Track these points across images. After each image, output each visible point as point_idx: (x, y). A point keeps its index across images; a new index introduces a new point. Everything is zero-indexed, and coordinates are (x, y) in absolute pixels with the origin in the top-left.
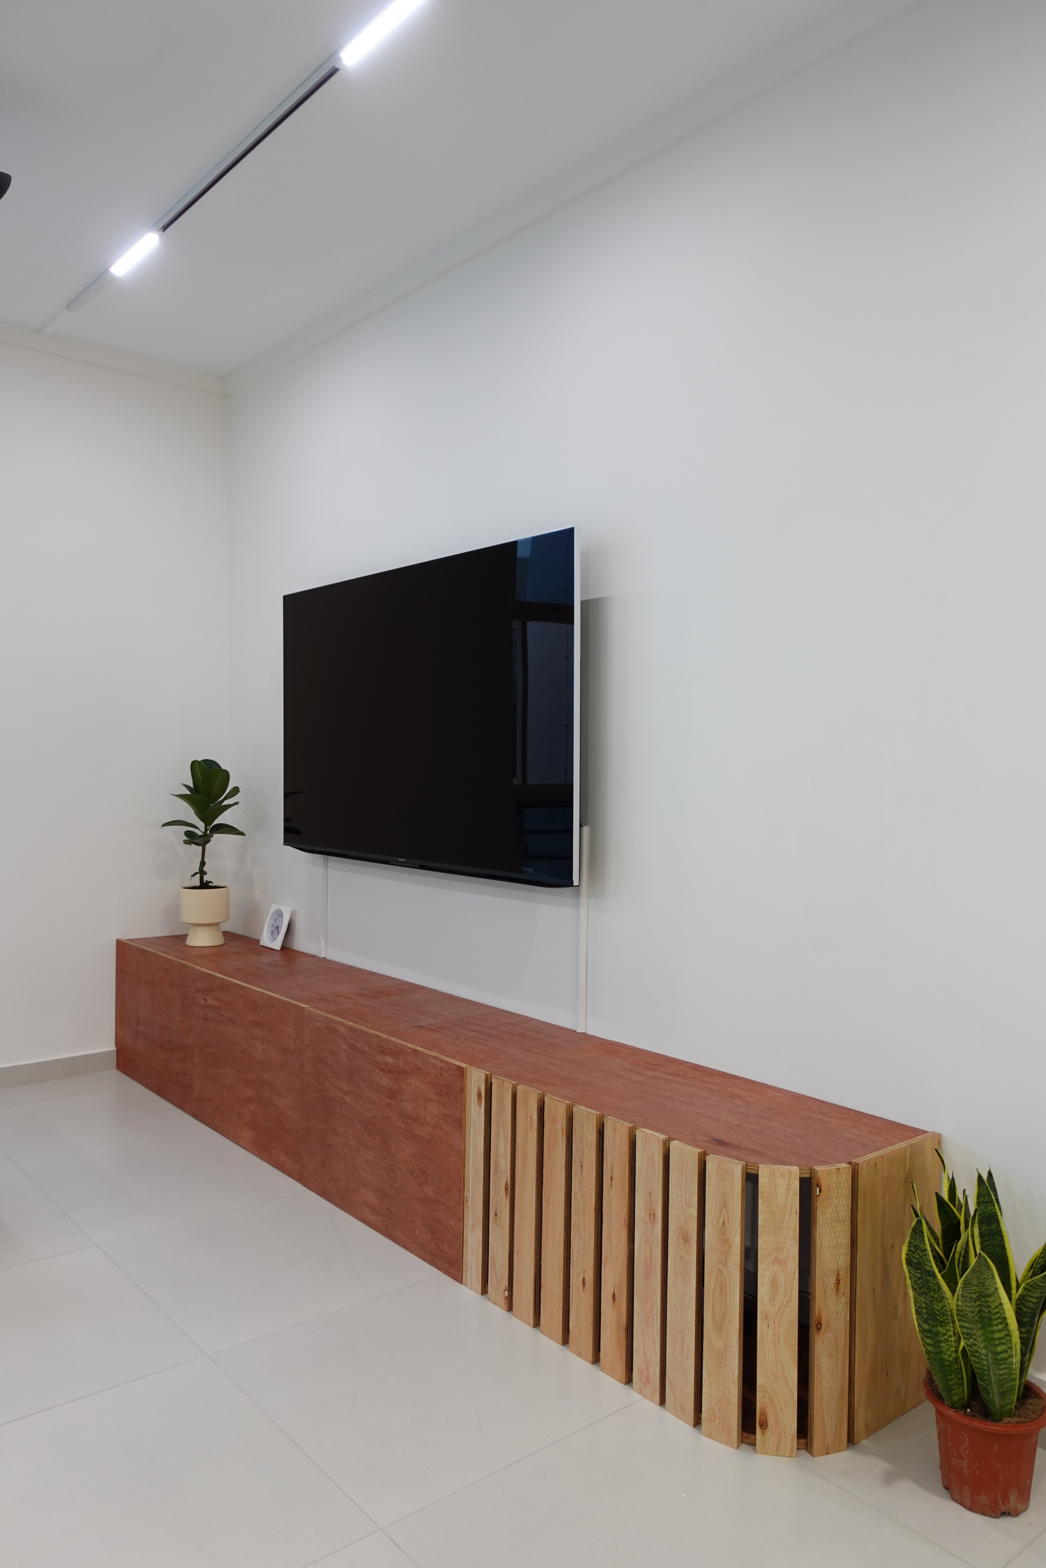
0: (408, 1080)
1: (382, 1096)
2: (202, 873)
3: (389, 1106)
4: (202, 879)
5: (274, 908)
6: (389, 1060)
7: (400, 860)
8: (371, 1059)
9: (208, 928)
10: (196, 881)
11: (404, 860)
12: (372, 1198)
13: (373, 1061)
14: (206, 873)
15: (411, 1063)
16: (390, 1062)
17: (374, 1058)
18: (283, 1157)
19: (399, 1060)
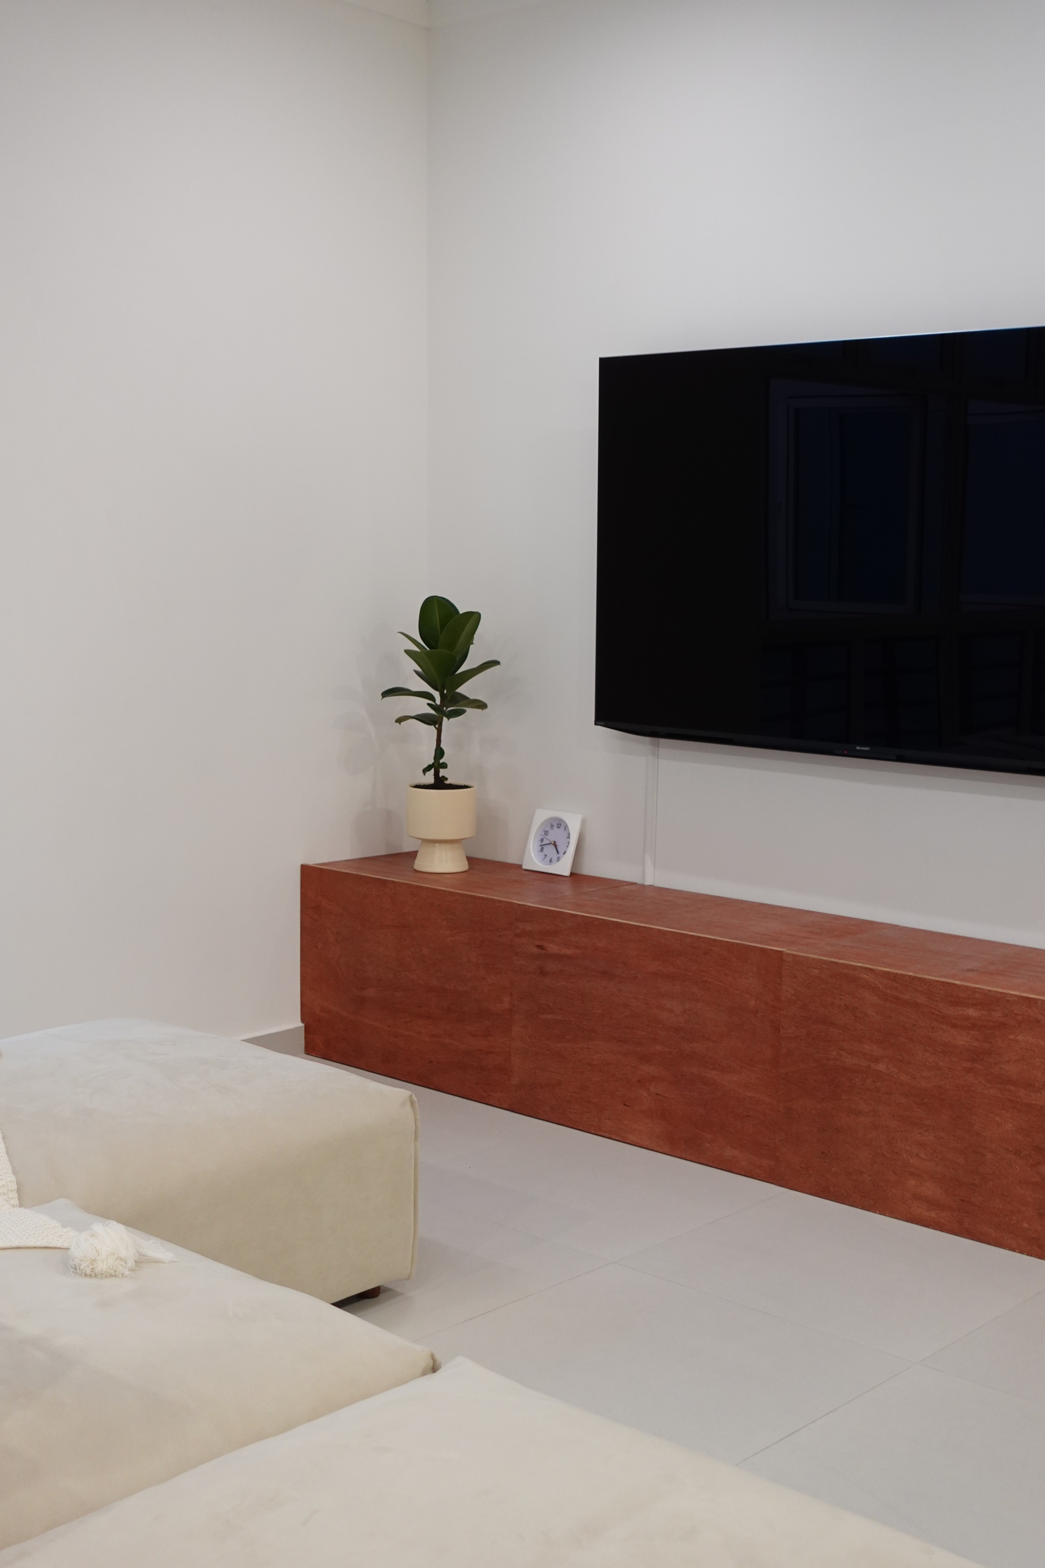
0: (1012, 1037)
1: (954, 1059)
2: (437, 765)
3: (969, 1070)
4: (436, 774)
5: (541, 816)
6: (971, 1012)
7: (858, 748)
8: (933, 1013)
9: (448, 846)
10: (430, 778)
11: (867, 749)
12: (930, 1189)
13: (938, 1015)
14: (444, 766)
15: (1016, 1014)
16: (974, 1015)
17: (939, 1011)
18: (729, 1152)
19: (992, 1013)
